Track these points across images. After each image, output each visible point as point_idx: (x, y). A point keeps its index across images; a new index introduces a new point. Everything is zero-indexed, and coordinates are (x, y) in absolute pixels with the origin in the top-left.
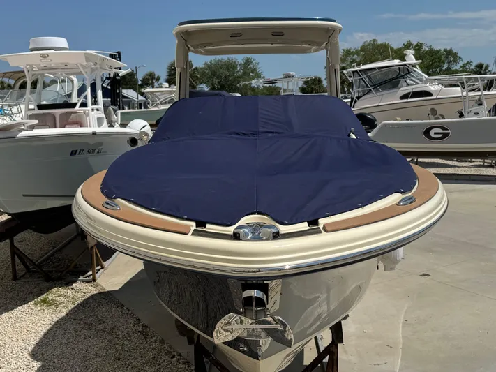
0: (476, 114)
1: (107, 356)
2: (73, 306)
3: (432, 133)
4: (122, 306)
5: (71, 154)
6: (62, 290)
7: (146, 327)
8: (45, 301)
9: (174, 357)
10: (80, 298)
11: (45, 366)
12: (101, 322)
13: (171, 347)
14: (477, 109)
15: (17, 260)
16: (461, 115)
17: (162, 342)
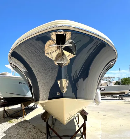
0: (111, 85)
1: (24, 132)
2: (17, 123)
3: (102, 89)
4: (29, 123)
5: (19, 83)
6: (15, 120)
7: (35, 127)
8: (10, 122)
9: (42, 132)
10: (19, 121)
11: (7, 135)
12: (24, 126)
13: (41, 131)
14: (111, 84)
15: (5, 113)
16: (107, 85)
17: (39, 129)
